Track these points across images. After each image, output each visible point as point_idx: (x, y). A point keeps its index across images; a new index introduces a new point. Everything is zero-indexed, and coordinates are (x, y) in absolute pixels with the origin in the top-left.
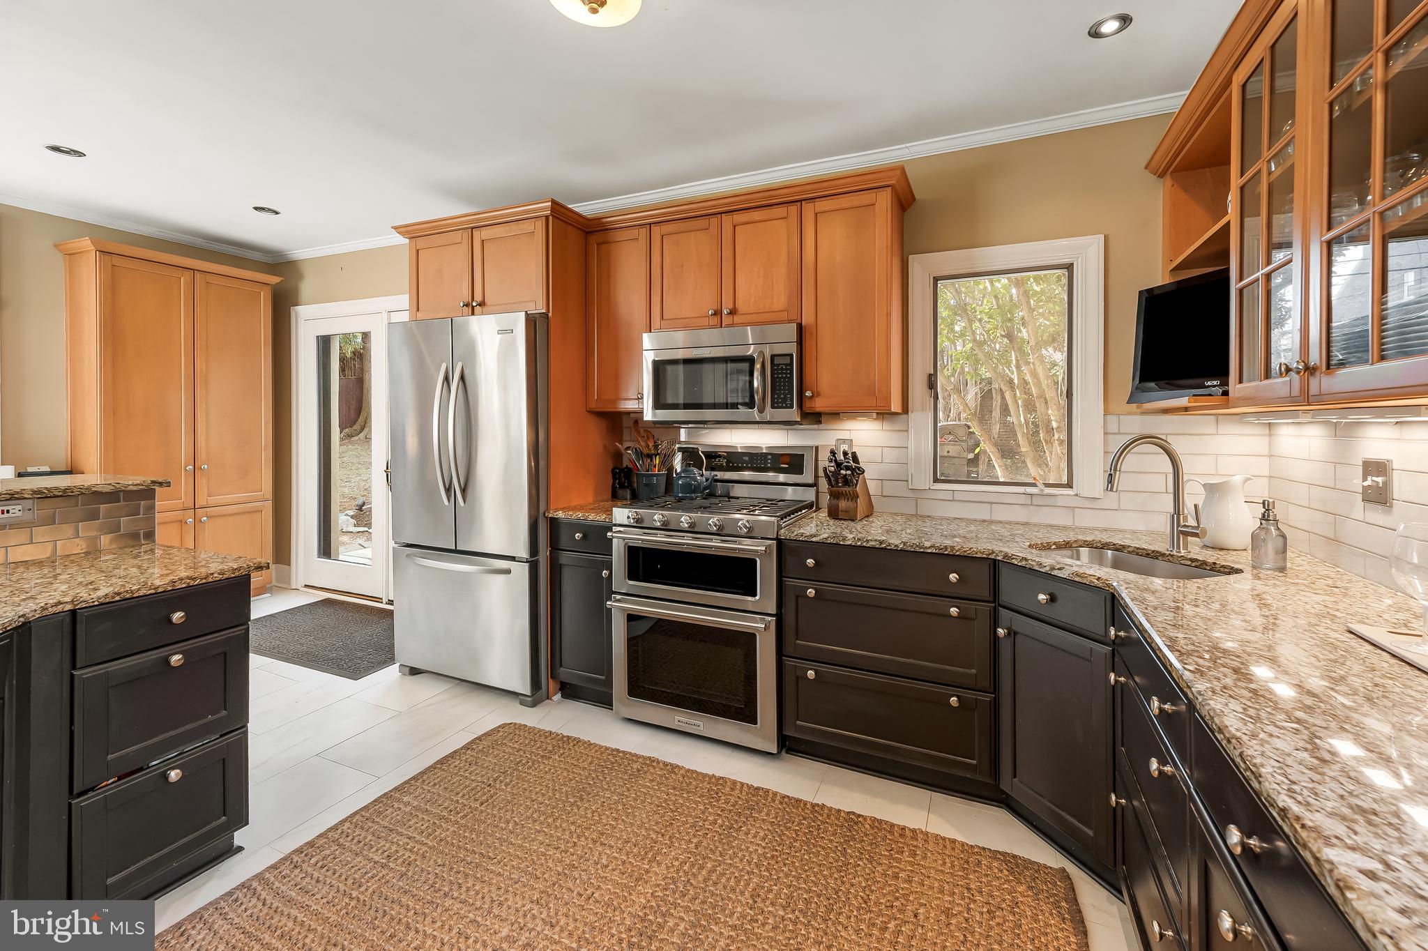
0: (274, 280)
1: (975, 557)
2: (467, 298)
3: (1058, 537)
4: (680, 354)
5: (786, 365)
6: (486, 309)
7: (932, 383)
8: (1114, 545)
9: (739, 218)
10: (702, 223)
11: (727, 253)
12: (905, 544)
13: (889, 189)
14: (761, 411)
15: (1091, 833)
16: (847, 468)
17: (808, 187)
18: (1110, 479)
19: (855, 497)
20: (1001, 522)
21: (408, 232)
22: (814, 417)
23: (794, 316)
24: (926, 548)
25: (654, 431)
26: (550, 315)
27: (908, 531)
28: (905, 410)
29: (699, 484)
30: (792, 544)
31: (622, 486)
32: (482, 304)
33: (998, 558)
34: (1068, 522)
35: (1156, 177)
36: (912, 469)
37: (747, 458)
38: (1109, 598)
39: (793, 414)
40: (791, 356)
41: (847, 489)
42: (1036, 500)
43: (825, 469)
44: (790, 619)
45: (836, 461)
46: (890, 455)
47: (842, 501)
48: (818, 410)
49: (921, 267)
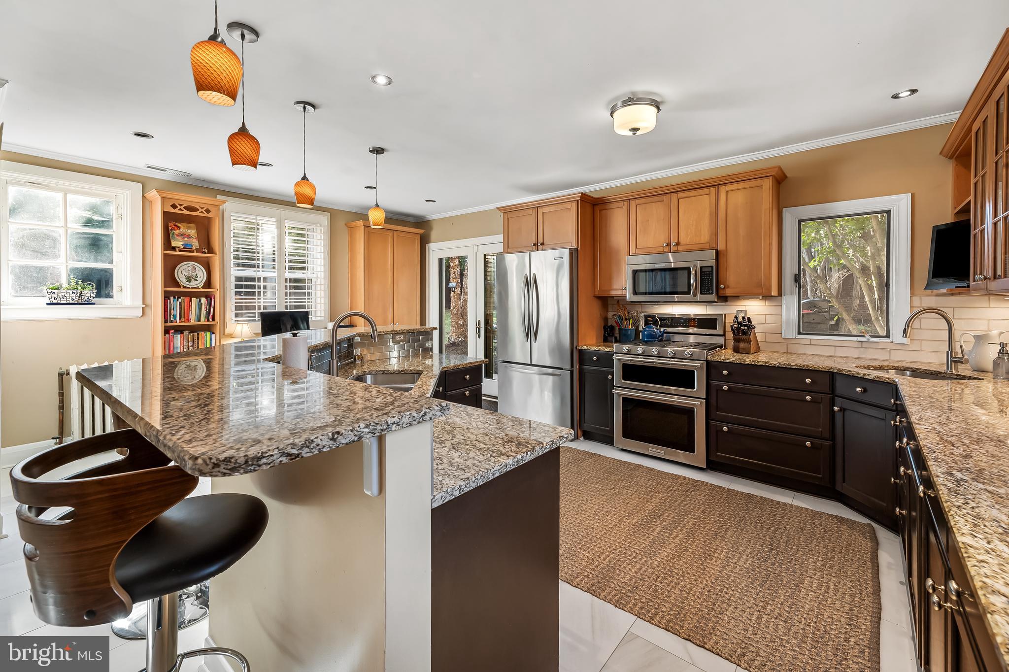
0: (421, 231)
1: (821, 371)
2: (535, 241)
3: (876, 364)
4: (648, 267)
5: (709, 272)
6: (545, 247)
7: (797, 279)
8: (912, 368)
9: (681, 195)
10: (660, 198)
11: (674, 214)
12: (780, 363)
13: (771, 178)
14: (695, 295)
15: (885, 505)
16: (745, 326)
17: (723, 178)
18: (905, 331)
19: (749, 341)
20: (841, 357)
21: (504, 210)
22: (724, 299)
23: (714, 245)
24: (792, 366)
25: (627, 307)
26: (579, 248)
27: (782, 359)
28: (780, 294)
29: (656, 334)
30: (716, 363)
31: (609, 335)
32: (542, 244)
33: (835, 371)
34: (887, 358)
35: (947, 159)
36: (784, 327)
37: (683, 321)
38: (894, 388)
39: (713, 297)
40: (712, 267)
41: (744, 337)
42: (864, 345)
43: (732, 326)
44: (713, 401)
45: (738, 322)
46: (770, 320)
47: (742, 343)
48: (727, 295)
49: (790, 216)
